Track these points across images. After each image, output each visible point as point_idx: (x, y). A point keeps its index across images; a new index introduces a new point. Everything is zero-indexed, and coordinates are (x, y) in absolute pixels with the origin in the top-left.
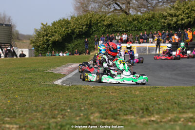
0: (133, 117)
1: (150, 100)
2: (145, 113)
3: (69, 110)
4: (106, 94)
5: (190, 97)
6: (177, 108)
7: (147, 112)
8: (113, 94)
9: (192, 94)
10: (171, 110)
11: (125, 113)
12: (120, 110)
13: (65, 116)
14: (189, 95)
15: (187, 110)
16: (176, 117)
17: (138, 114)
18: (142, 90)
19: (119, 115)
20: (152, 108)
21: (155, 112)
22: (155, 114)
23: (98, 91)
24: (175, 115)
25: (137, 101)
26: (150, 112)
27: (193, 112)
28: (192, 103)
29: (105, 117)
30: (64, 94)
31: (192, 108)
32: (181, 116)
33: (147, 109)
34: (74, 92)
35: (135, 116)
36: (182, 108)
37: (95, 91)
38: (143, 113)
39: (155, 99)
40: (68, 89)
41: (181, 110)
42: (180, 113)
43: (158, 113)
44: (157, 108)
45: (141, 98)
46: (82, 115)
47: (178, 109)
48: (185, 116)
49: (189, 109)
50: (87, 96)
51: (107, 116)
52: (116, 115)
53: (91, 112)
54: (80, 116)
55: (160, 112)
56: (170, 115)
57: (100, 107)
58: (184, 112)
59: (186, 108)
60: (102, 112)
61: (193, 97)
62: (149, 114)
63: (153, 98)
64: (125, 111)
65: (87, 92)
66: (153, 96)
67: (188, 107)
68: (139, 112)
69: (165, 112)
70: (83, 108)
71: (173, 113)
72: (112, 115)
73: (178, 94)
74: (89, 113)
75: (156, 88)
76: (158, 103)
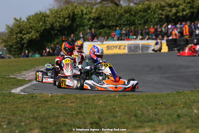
1: (110, 111)
3: (5, 126)
4: (63, 104)
5: (159, 107)
6: (134, 121)
8: (71, 105)
9: (162, 103)
10: (127, 125)
11: (69, 129)
12: (65, 125)
14: (159, 105)
15: (146, 124)
18: (109, 98)
25: (94, 113)
27: (151, 127)
28: (156, 115)
30: (12, 105)
31: (151, 121)
34: (26, 102)
36: (140, 122)
37: (51, 101)
39: (117, 109)
41: (138, 124)
42: (135, 127)
44: (110, 122)
45: (100, 109)
47: (135, 123)
49: (148, 122)
50: (39, 107)
53: (31, 127)
57: (44, 121)
58: (140, 127)
59: (145, 122)
60: (42, 128)
61: (163, 107)
64: (71, 126)
66: (114, 107)
67: (147, 120)
70: (23, 124)
72: (53, 132)
73: (146, 103)
74: (28, 129)
75: (125, 95)
76: (115, 115)
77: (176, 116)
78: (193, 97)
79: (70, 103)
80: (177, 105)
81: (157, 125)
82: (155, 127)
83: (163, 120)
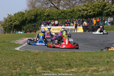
0: (61, 69)
1: (71, 59)
2: (68, 67)
3: (24, 65)
4: (46, 56)
5: (95, 58)
7: (69, 66)
8: (50, 56)
9: (96, 56)
10: (84, 65)
11: (57, 67)
12: (54, 65)
13: (22, 69)
15: (93, 66)
16: (87, 69)
17: (64, 67)
18: (67, 53)
19: (53, 68)
20: (73, 64)
21: (74, 66)
22: (74, 68)
23: (41, 54)
24: (86, 68)
25: (64, 60)
26: (71, 66)
27: (96, 67)
28: (96, 61)
29: (45, 69)
30: (21, 55)
31: (96, 64)
32: (89, 69)
33: (70, 65)
35: (62, 69)
36: (90, 64)
37: (39, 54)
38: (67, 67)
39: (74, 59)
40: (23, 53)
41: (89, 65)
42: (89, 67)
43: (76, 67)
44: (75, 64)
45: (66, 58)
46: (31, 68)
47: (87, 65)
48: (92, 68)
49: (94, 64)
50: (34, 57)
51: (46, 68)
52: (52, 68)
53: (37, 66)
54: (30, 69)
55: (77, 66)
56: (83, 68)
57: (42, 63)
58: (91, 67)
59: (92, 64)
60: (43, 66)
61: (97, 58)
62: (71, 68)
63: (73, 58)
64: (57, 66)
65: (35, 54)
66: (73, 57)
67: (93, 63)
68: (65, 66)
69: (80, 66)
70: (32, 64)
71: (85, 67)
72: (49, 68)
73: (88, 56)
74: (36, 67)
75: (75, 52)
76: (76, 61)
77: (106, 62)
78: (110, 54)
79: (49, 55)
80: (103, 57)
81: (99, 66)
82: (98, 67)
83: (101, 64)
